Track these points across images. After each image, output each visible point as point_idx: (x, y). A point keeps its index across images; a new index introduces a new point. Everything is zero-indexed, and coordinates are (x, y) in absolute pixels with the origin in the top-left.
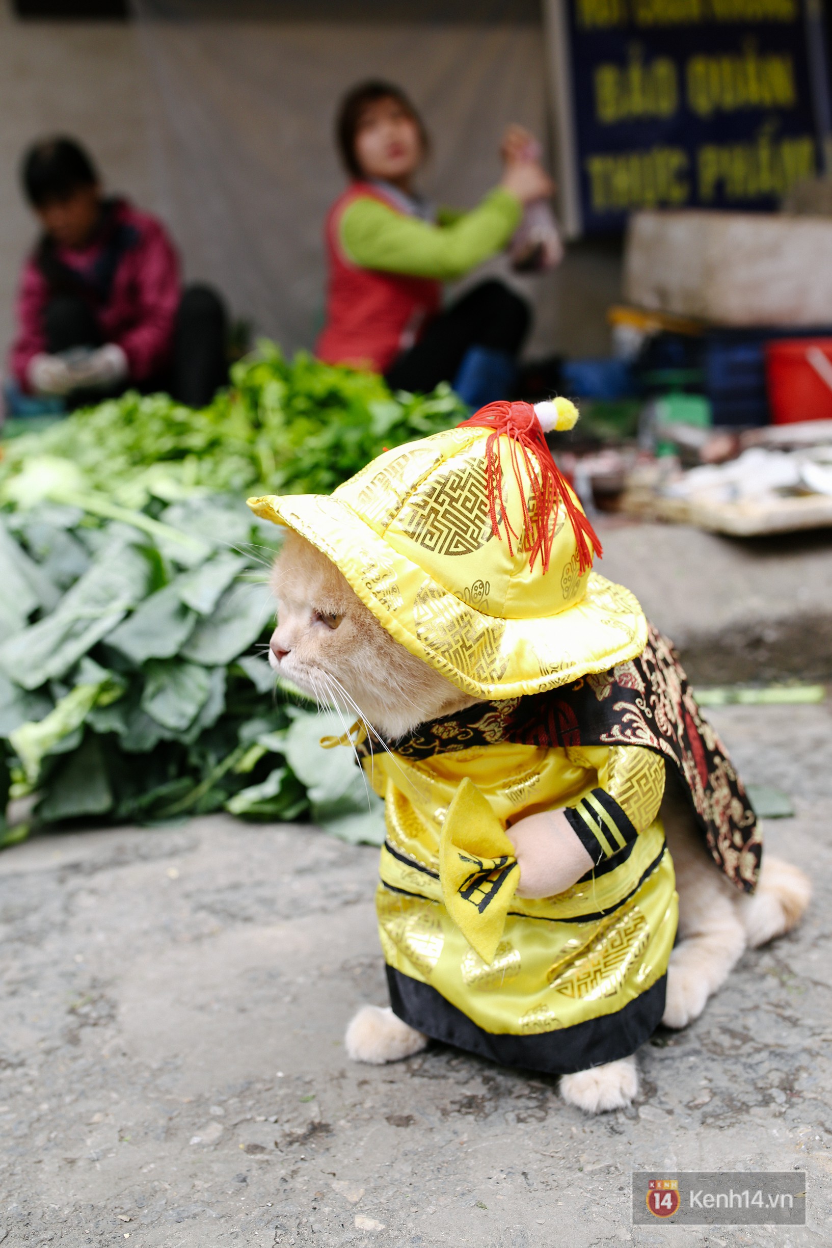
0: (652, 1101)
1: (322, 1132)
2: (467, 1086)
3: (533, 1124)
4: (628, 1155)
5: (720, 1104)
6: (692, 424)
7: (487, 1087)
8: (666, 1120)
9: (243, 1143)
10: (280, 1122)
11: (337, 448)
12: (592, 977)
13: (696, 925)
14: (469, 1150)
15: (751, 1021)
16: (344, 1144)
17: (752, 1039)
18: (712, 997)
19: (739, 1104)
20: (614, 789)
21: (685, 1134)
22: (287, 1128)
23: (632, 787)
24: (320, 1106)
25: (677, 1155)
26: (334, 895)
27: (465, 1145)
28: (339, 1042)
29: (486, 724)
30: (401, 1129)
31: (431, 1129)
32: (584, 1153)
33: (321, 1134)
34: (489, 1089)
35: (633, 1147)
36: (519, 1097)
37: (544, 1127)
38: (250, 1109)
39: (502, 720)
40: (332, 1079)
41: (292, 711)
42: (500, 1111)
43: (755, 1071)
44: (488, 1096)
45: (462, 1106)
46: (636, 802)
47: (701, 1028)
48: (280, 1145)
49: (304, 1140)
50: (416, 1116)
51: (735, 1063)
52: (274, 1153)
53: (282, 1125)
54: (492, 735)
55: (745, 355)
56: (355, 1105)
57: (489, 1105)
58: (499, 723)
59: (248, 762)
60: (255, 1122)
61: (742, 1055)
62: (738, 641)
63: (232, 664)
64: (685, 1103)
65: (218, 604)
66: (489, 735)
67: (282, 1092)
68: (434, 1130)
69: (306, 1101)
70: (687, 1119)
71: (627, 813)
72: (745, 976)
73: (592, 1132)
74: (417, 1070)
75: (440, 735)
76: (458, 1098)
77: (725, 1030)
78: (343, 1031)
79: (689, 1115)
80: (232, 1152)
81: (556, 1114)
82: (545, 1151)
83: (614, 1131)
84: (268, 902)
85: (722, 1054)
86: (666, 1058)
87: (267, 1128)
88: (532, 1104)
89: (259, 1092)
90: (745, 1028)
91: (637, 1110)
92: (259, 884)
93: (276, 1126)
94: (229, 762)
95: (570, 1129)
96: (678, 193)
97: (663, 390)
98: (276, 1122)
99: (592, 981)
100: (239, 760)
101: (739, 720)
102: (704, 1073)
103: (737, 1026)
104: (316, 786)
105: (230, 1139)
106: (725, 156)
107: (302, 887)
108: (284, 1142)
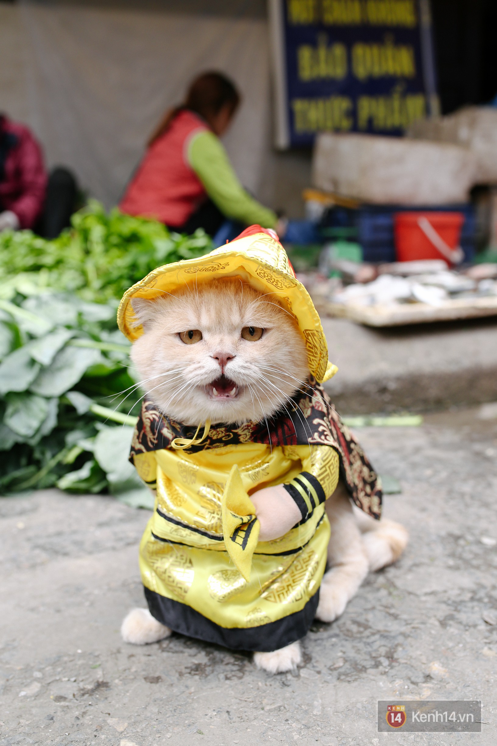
0: (308, 666)
1: (103, 687)
2: (196, 657)
3: (235, 681)
4: (292, 699)
5: (349, 667)
6: (350, 260)
7: (208, 658)
8: (316, 678)
9: (53, 695)
10: (77, 681)
11: (134, 266)
12: (286, 589)
13: (340, 559)
14: (195, 698)
15: (370, 616)
16: (117, 694)
17: (370, 627)
18: (349, 602)
19: (360, 667)
20: (315, 472)
21: (327, 686)
22: (81, 685)
23: (326, 471)
24: (103, 671)
25: (321, 699)
26: (121, 539)
27: (192, 694)
28: (118, 631)
29: (243, 430)
30: (153, 685)
31: (172, 685)
32: (265, 698)
33: (102, 689)
34: (209, 660)
35: (295, 694)
36: (227, 664)
37: (242, 682)
38: (59, 673)
39: (251, 428)
40: (112, 654)
41: (99, 426)
42: (215, 673)
43: (371, 647)
44: (208, 664)
45: (192, 670)
46: (328, 480)
47: (340, 622)
48: (76, 696)
49: (91, 692)
50: (163, 676)
51: (359, 642)
52: (72, 701)
53: (78, 683)
54: (244, 437)
55: (383, 221)
56: (125, 670)
57: (208, 669)
58: (249, 430)
59: (71, 457)
60: (62, 681)
61: (363, 637)
62: (372, 389)
63: (62, 396)
64: (328, 666)
65: (54, 359)
66: (243, 437)
67: (80, 662)
68: (174, 685)
69: (94, 668)
70: (328, 676)
71: (323, 486)
72: (368, 589)
73: (271, 685)
74: (165, 648)
75: (212, 436)
76: (189, 665)
77: (355, 622)
78: (120, 624)
79: (330, 674)
80: (46, 701)
81: (250, 674)
82: (241, 698)
83: (284, 684)
84: (79, 544)
85: (352, 636)
86: (318, 639)
87: (69, 685)
88: (235, 668)
89: (66, 663)
90: (367, 620)
91: (299, 671)
92: (75, 532)
93: (75, 684)
94: (59, 457)
95: (257, 684)
96: (346, 123)
97: (334, 239)
98: (75, 681)
99: (287, 592)
100: (65, 456)
101: (372, 435)
102: (341, 649)
103: (361, 619)
104: (113, 472)
105: (45, 692)
106: (374, 103)
107: (100, 534)
108: (79, 694)
